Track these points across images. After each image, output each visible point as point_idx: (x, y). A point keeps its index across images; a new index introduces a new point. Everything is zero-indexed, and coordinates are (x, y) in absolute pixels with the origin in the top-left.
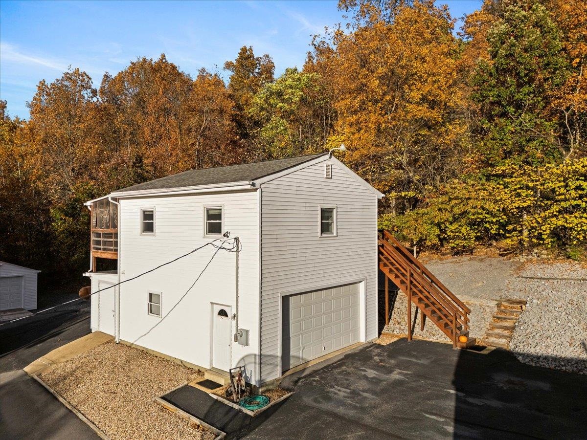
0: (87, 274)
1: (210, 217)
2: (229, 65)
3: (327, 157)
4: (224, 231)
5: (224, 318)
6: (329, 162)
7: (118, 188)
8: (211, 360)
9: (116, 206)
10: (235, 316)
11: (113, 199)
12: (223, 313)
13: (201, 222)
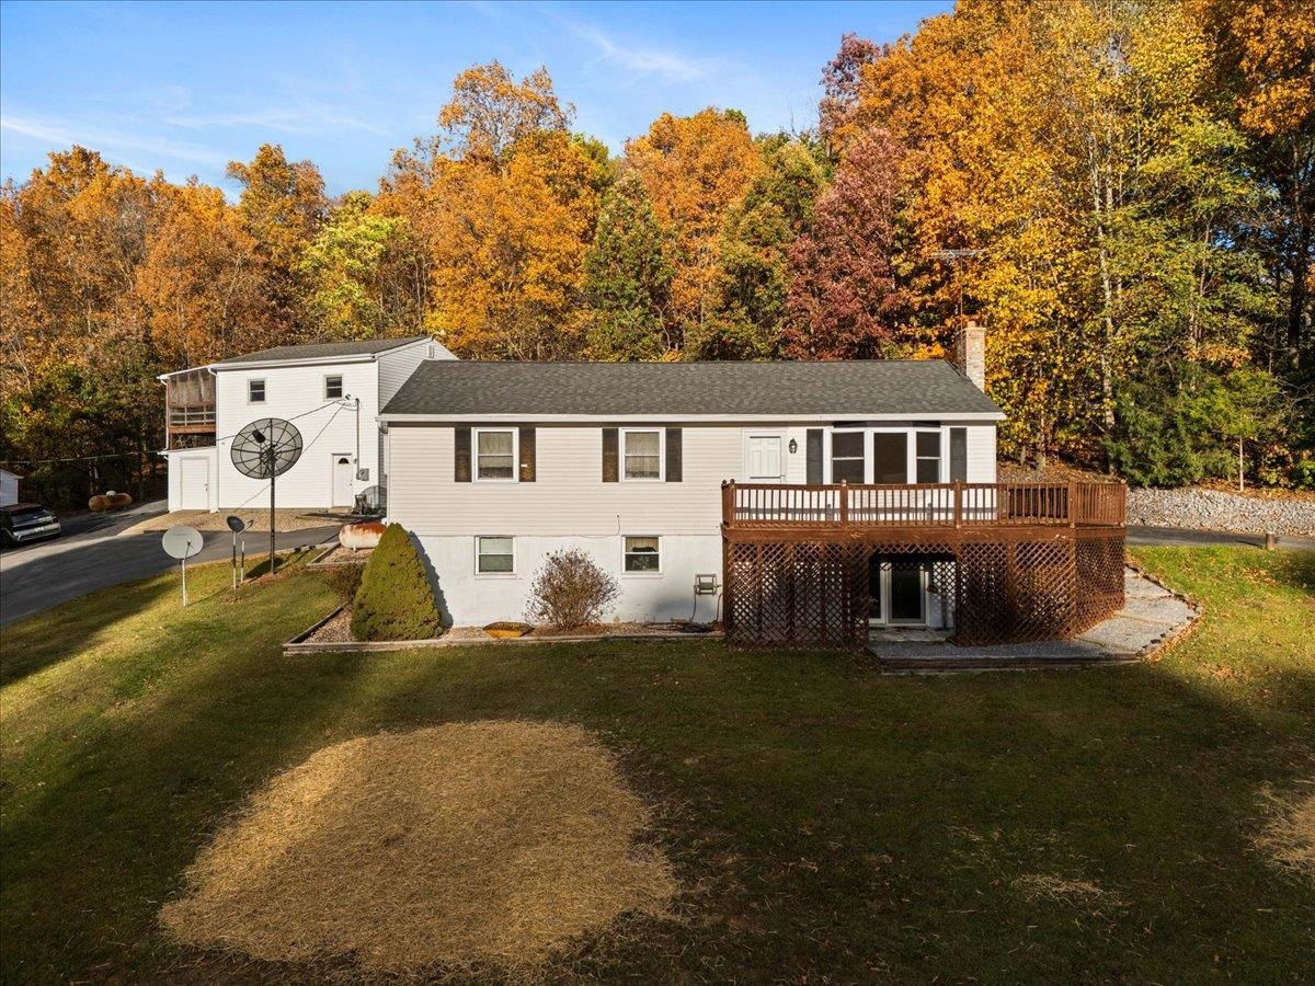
0: (163, 453)
1: (329, 384)
2: (235, 170)
3: (430, 339)
4: (344, 394)
5: (346, 465)
6: (431, 344)
7: (218, 360)
8: (333, 501)
9: (215, 377)
10: (356, 461)
11: (213, 370)
12: (344, 461)
13: (322, 388)
